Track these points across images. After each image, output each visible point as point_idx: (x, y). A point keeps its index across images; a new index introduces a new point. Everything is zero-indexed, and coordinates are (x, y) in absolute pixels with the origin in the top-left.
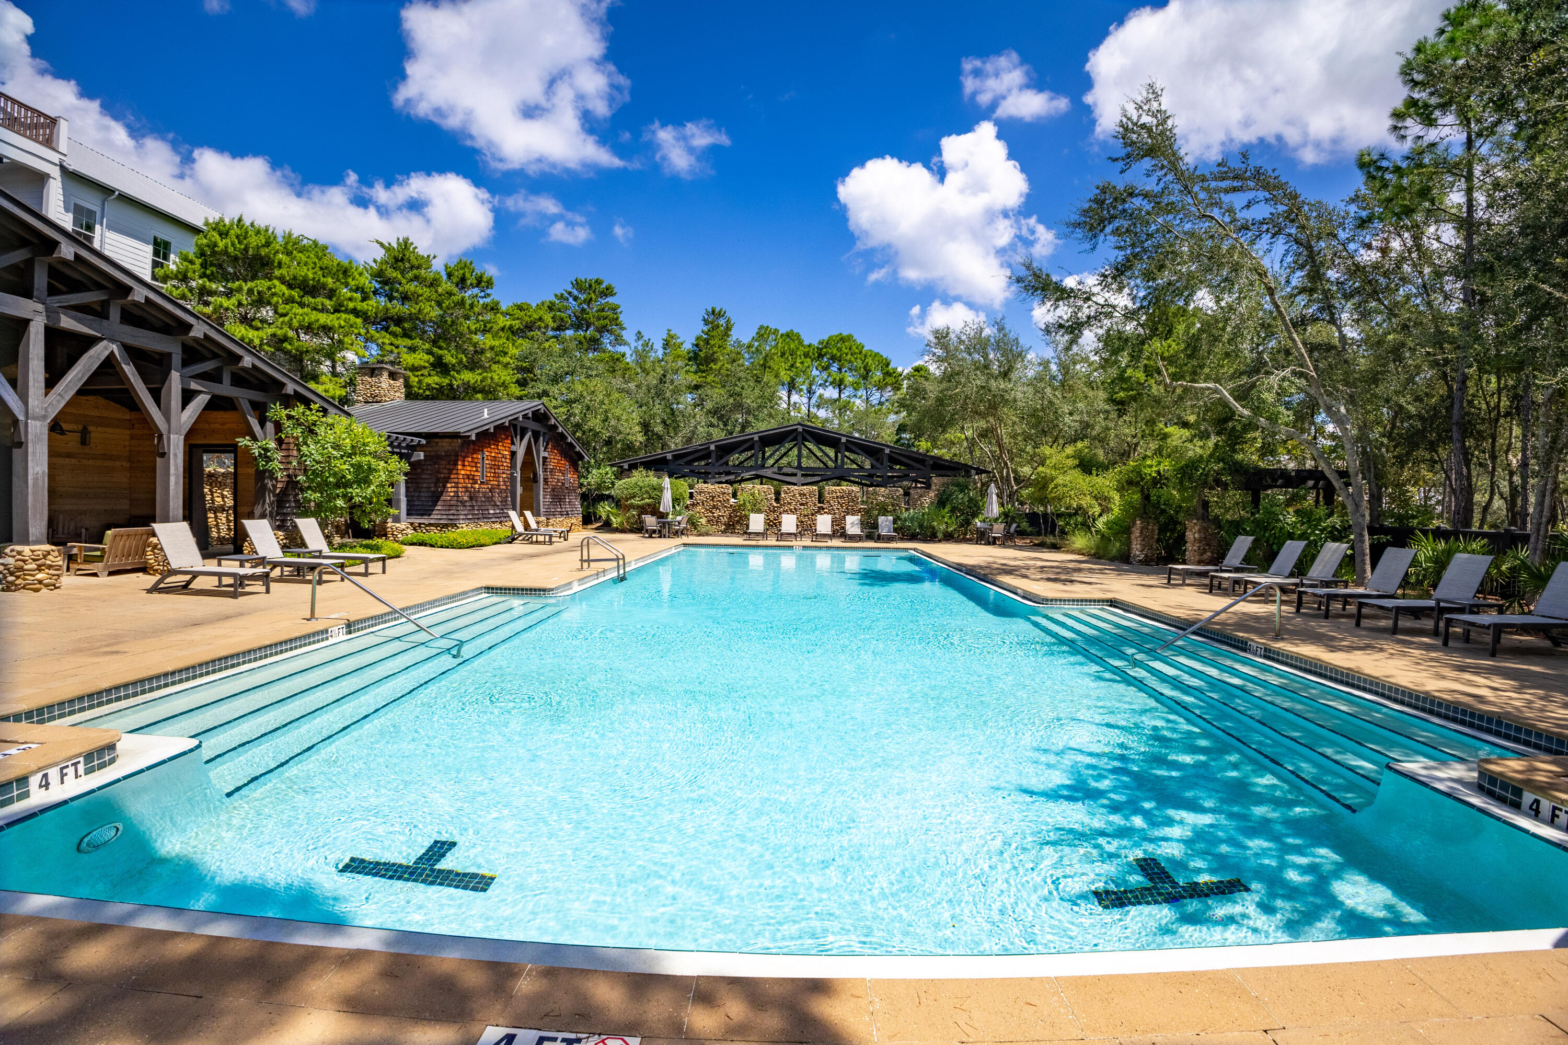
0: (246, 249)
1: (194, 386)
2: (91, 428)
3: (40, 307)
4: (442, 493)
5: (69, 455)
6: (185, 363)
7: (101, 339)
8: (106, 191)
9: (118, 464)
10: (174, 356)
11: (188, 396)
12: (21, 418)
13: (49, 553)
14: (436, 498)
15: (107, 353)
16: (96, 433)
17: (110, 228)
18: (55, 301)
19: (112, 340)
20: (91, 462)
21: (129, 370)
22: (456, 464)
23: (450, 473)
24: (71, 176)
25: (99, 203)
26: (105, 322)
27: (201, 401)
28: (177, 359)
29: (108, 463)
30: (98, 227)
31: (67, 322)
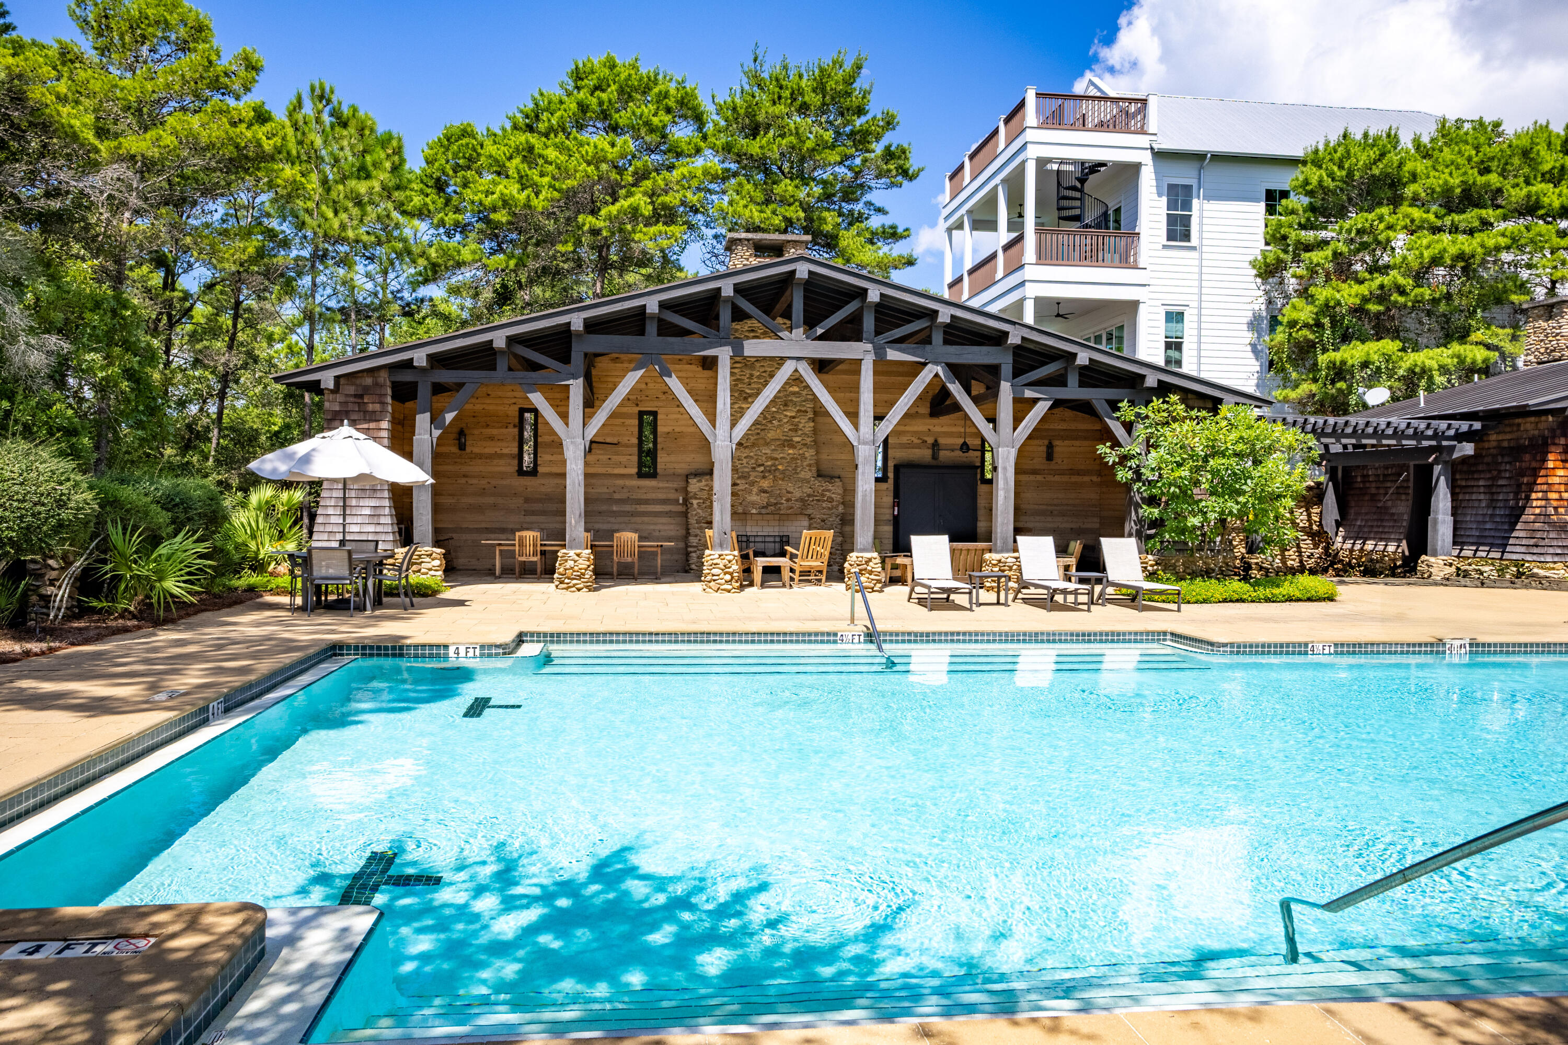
0: (1350, 174)
1: (1029, 394)
2: (1056, 443)
3: (869, 347)
4: (1524, 508)
5: (1034, 472)
6: (1017, 373)
7: (925, 364)
8: (1198, 157)
9: (1086, 479)
10: (1003, 367)
11: (1022, 407)
12: (855, 444)
13: (870, 560)
14: (1515, 516)
15: (932, 375)
16: (1061, 447)
17: (1208, 198)
18: (881, 339)
19: (936, 363)
20: (1057, 478)
21: (955, 389)
22: (1545, 460)
23: (1536, 476)
24: (1160, 155)
25: (1195, 173)
26: (928, 347)
27: (1041, 408)
28: (1007, 370)
29: (1075, 479)
30: (1195, 202)
31: (893, 355)
